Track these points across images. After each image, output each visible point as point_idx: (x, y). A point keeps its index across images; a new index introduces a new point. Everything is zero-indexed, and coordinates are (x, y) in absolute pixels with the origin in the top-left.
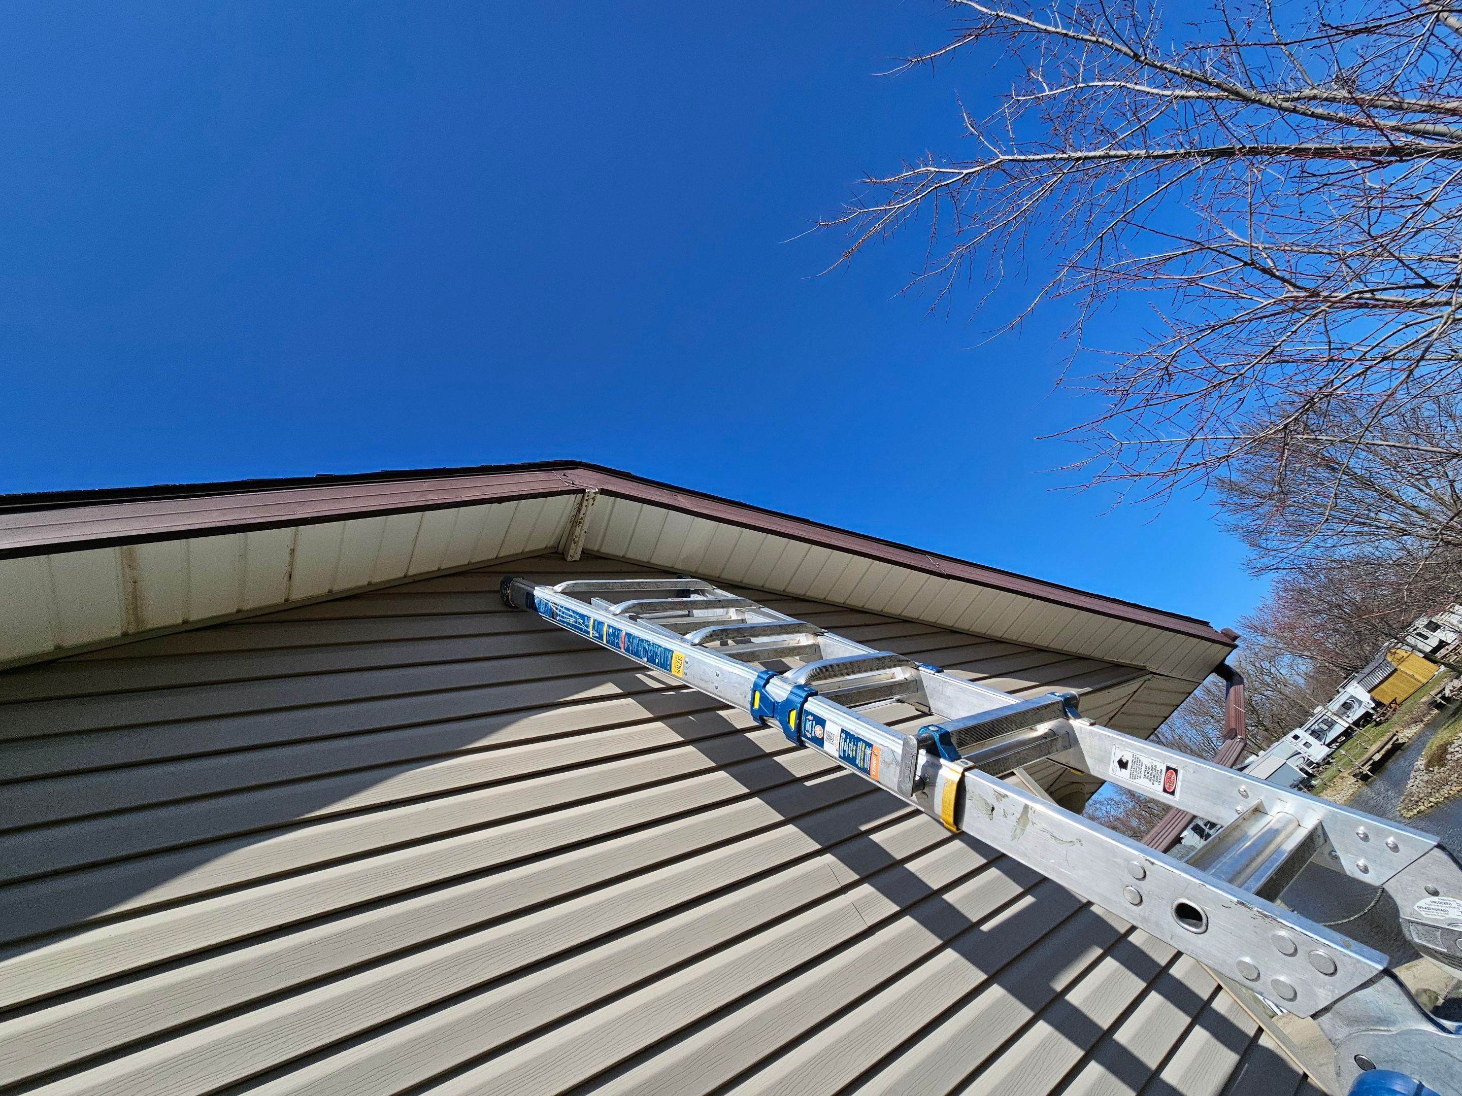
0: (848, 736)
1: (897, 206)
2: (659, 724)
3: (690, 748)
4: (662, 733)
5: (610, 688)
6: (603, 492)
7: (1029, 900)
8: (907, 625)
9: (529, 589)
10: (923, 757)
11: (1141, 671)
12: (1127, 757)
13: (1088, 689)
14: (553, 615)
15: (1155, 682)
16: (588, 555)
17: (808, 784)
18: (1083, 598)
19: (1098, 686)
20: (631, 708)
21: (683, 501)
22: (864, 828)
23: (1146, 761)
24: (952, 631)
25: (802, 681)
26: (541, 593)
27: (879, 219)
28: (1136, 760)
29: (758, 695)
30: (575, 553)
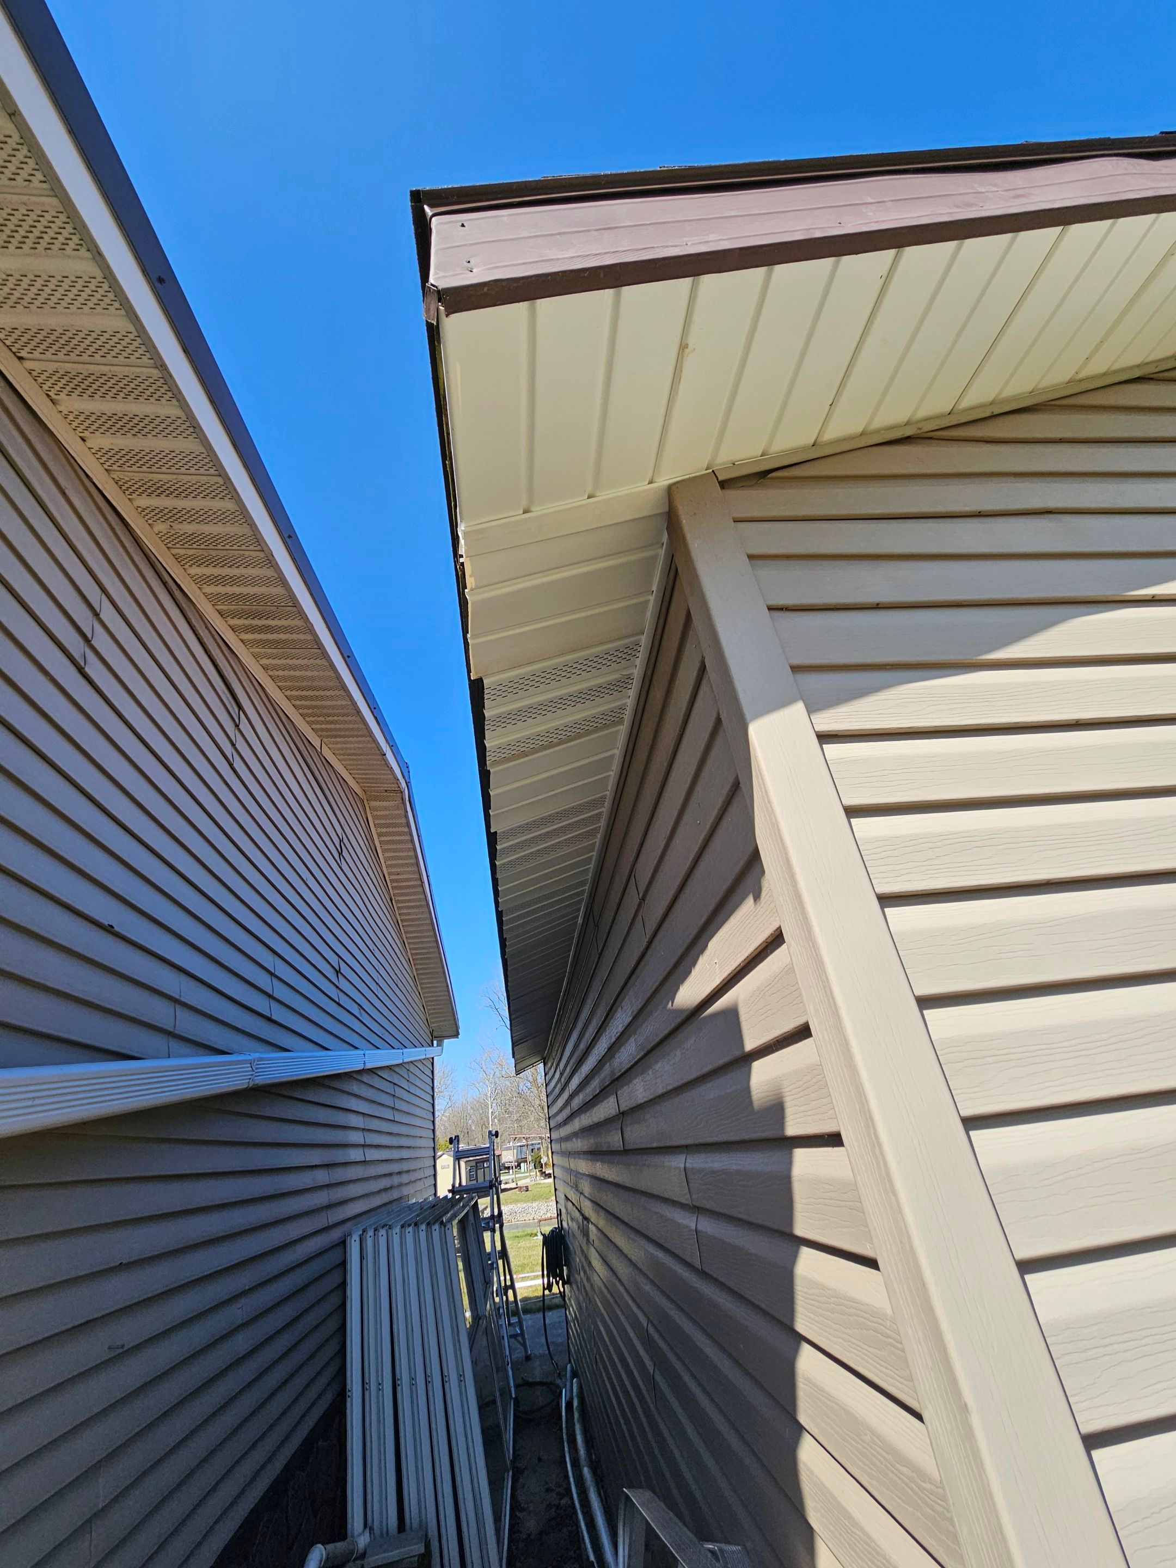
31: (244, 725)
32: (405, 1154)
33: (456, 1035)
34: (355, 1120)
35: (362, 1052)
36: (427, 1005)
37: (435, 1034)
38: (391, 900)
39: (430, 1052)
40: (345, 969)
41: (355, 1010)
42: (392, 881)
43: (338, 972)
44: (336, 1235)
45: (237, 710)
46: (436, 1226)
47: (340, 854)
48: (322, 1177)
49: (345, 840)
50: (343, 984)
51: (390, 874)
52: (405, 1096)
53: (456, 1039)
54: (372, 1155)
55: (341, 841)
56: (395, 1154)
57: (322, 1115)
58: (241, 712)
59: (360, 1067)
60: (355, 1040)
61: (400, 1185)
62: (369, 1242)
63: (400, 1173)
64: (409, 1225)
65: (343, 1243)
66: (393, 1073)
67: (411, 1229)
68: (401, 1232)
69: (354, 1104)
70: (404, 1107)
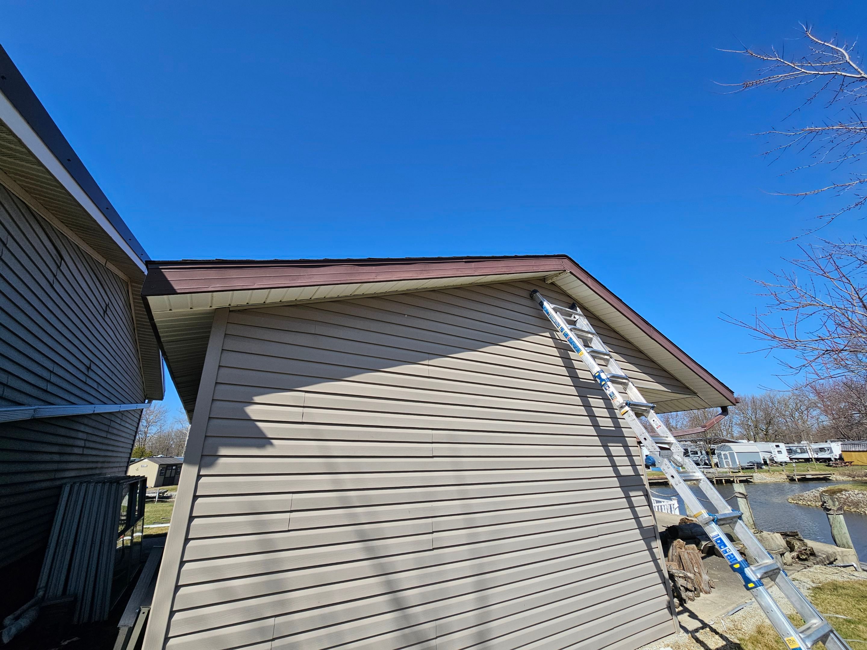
0: (613, 393)
1: (803, 70)
2: (555, 349)
3: (560, 359)
4: (555, 352)
5: (548, 334)
6: (571, 272)
7: (614, 429)
8: (628, 344)
9: (543, 301)
10: (624, 404)
11: (695, 393)
12: (655, 420)
13: (670, 391)
14: (548, 313)
15: (696, 399)
16: (552, 284)
17: (581, 380)
18: (694, 364)
19: (674, 391)
20: (550, 342)
21: (590, 282)
22: (588, 396)
23: (658, 422)
24: (641, 352)
25: (609, 377)
26: (546, 304)
27: (784, 72)
28: (656, 421)
29: (598, 374)
30: (550, 281)
31: (63, 267)
32: (110, 454)
33: (161, 399)
34: (80, 435)
35: (94, 406)
36: (145, 382)
37: (148, 396)
38: (134, 329)
39: (140, 406)
40: (93, 367)
41: (95, 385)
42: (137, 320)
43: (89, 368)
44: (58, 483)
45: (60, 260)
46: (115, 484)
47: (105, 312)
48: (56, 458)
49: (110, 305)
50: (91, 374)
51: (136, 317)
52: (117, 426)
53: (161, 401)
54: (86, 452)
55: (107, 305)
56: (102, 453)
57: (63, 432)
58: (63, 262)
59: (92, 412)
60: (91, 399)
61: (102, 468)
62: (76, 488)
63: (103, 462)
64: (100, 483)
65: (60, 488)
66: (113, 416)
67: (100, 484)
68: (95, 485)
69: (82, 428)
70: (115, 432)
